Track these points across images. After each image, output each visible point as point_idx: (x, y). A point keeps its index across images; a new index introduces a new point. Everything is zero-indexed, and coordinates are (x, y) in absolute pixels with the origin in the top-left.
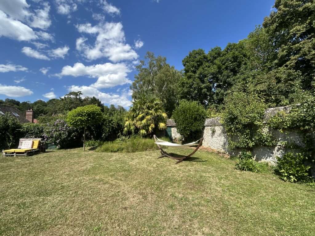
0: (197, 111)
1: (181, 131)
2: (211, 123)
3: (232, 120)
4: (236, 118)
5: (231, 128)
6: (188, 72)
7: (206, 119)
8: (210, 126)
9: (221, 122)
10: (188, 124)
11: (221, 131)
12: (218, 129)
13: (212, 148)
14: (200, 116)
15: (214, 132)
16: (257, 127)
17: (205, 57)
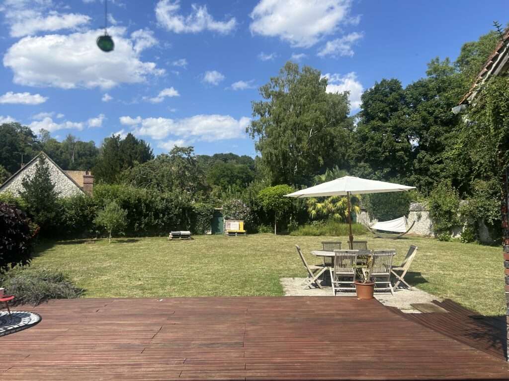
0: (402, 195)
1: (383, 215)
2: (417, 207)
3: (437, 207)
4: (440, 206)
5: (436, 214)
6: (373, 119)
7: (411, 203)
8: (416, 211)
9: (427, 208)
10: (391, 209)
11: (427, 216)
12: (424, 215)
13: (417, 234)
14: (405, 200)
15: (419, 217)
16: (453, 213)
17: (402, 97)
